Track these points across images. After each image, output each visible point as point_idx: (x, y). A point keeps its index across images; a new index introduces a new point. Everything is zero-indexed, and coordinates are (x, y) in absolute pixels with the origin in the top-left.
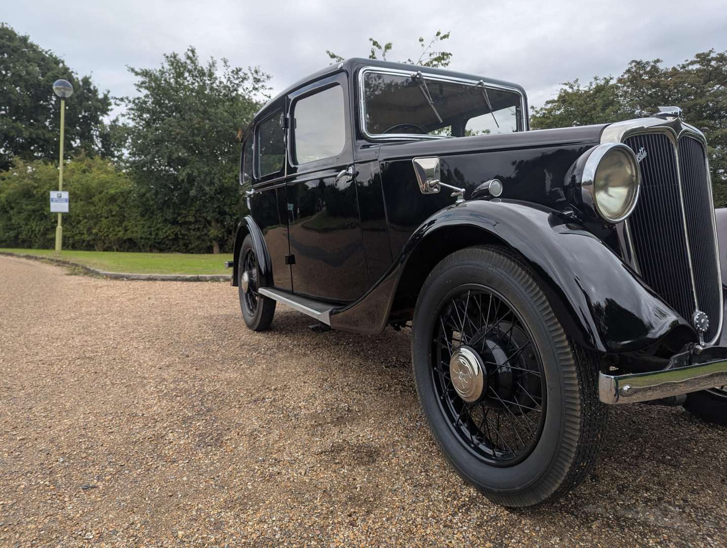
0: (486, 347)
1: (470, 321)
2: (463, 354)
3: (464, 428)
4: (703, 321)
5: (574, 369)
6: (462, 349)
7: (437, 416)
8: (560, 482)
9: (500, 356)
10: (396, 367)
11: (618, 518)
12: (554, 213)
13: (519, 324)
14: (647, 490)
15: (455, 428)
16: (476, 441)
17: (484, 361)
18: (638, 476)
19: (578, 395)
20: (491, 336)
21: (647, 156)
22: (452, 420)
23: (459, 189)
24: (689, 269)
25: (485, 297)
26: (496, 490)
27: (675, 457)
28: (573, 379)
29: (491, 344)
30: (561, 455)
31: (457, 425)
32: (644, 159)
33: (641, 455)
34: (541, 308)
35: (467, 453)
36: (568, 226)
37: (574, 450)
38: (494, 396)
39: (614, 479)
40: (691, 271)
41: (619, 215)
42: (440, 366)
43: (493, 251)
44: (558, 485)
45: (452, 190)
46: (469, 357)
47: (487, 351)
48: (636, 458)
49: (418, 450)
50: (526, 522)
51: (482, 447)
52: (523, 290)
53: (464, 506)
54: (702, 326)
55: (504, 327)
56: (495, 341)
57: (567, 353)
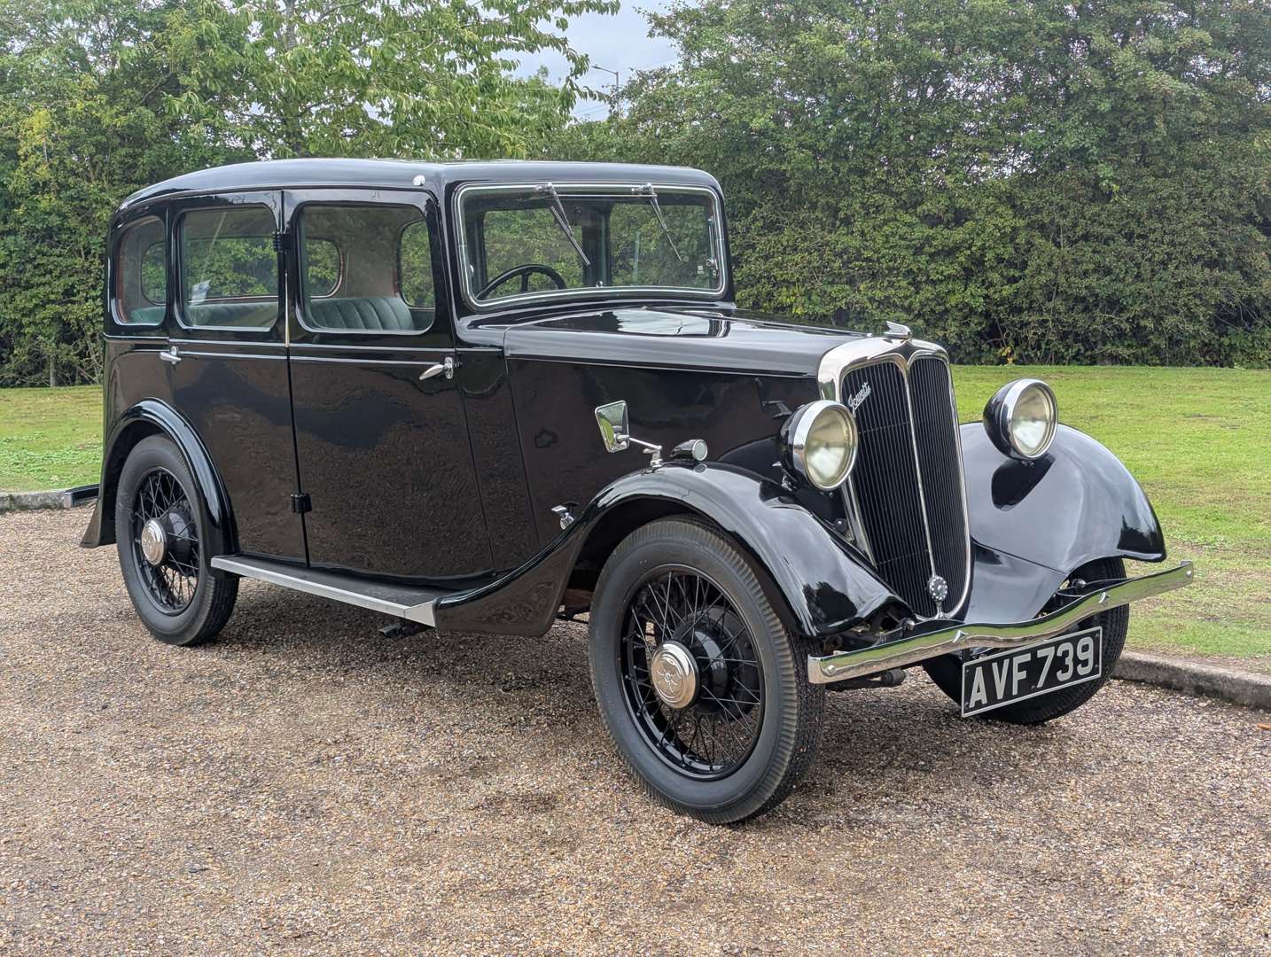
0: (696, 640)
1: (672, 609)
2: (670, 651)
3: (671, 749)
4: (939, 587)
5: (788, 652)
6: (665, 646)
7: (633, 739)
8: (782, 774)
9: (712, 649)
10: (521, 688)
11: (849, 822)
12: (764, 482)
13: (732, 609)
14: (887, 796)
15: (659, 749)
16: (687, 760)
17: (695, 657)
18: (880, 784)
19: (794, 679)
20: (699, 627)
21: (872, 394)
22: (654, 740)
23: (655, 446)
24: (924, 527)
25: (691, 579)
26: (715, 806)
27: (930, 762)
28: (788, 662)
29: (700, 636)
30: (781, 744)
31: (661, 745)
32: (868, 398)
33: (890, 764)
34: (755, 591)
35: (677, 776)
36: (780, 500)
37: (793, 736)
38: (709, 695)
39: (851, 790)
40: (927, 528)
41: (834, 479)
42: (632, 673)
43: (698, 526)
44: (780, 778)
45: (645, 447)
46: (676, 653)
47: (697, 645)
48: (884, 768)
49: (607, 790)
50: (752, 837)
51: (695, 765)
52: (734, 571)
53: (679, 832)
54: (938, 594)
55: (714, 613)
56: (705, 631)
57: (781, 637)
